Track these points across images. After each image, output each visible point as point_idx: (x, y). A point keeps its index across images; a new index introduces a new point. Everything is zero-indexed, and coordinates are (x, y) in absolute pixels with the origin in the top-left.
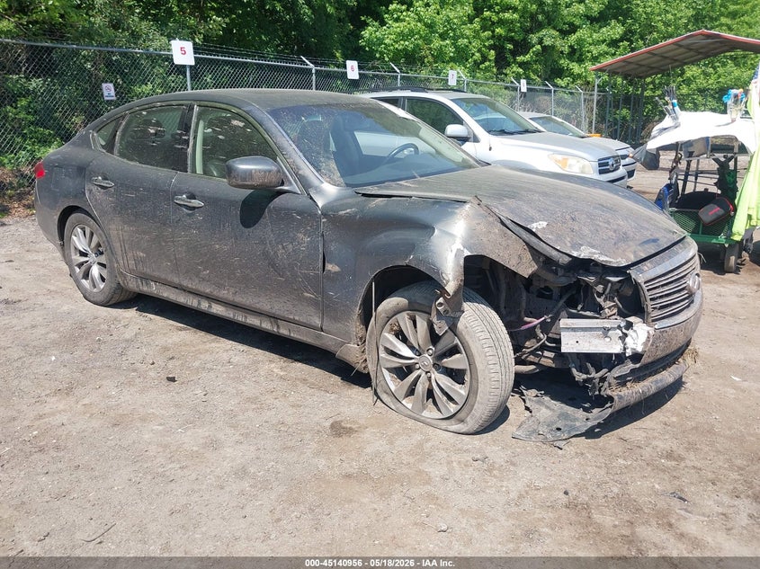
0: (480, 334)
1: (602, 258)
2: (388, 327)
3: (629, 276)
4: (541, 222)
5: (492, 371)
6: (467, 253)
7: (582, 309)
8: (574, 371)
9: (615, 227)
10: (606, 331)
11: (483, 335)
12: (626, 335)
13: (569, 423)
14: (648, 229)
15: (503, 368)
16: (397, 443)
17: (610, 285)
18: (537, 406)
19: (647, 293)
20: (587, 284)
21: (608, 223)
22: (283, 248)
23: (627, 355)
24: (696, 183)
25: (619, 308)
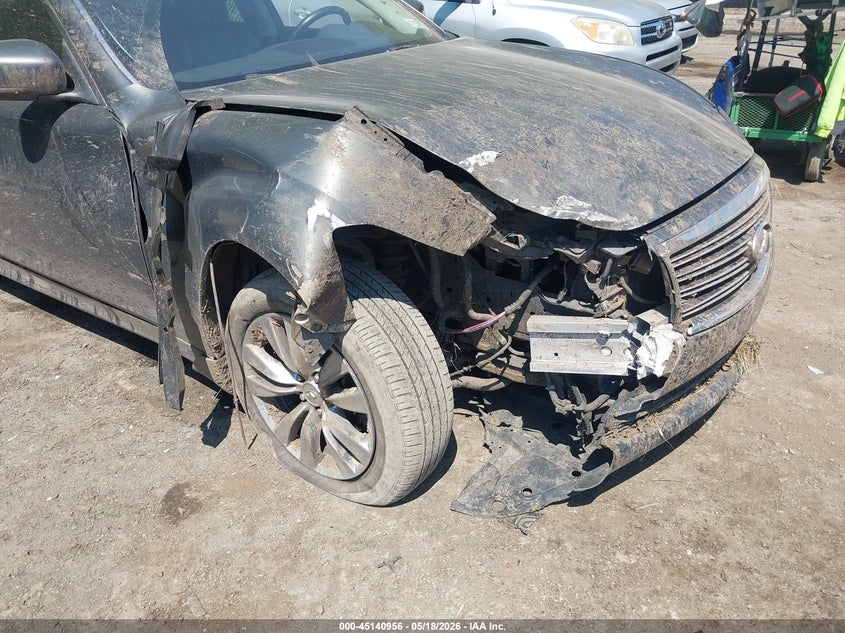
0: (381, 360)
1: (595, 218)
2: (249, 335)
3: (643, 246)
4: (485, 154)
5: (405, 420)
6: (338, 223)
7: (565, 299)
8: (554, 396)
9: (624, 153)
10: (602, 340)
11: (387, 362)
12: (638, 344)
13: (546, 480)
14: (684, 154)
15: (427, 413)
16: (261, 531)
17: (610, 261)
18: (501, 443)
19: (675, 275)
20: (570, 261)
21: (613, 146)
22: (85, 199)
23: (639, 377)
24: (773, 54)
25: (628, 296)
